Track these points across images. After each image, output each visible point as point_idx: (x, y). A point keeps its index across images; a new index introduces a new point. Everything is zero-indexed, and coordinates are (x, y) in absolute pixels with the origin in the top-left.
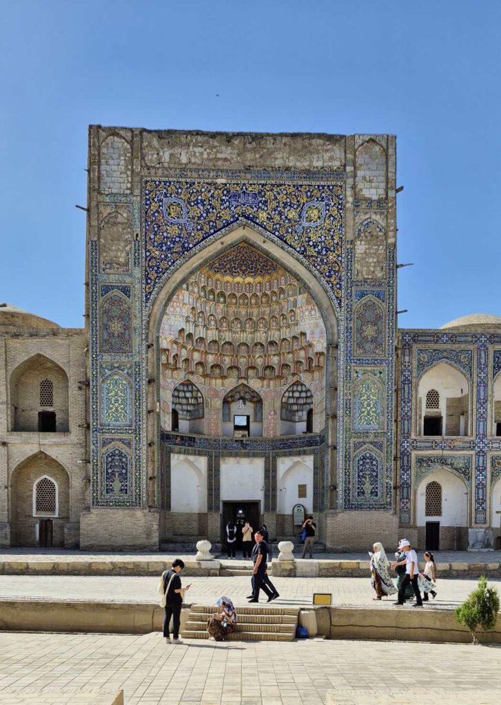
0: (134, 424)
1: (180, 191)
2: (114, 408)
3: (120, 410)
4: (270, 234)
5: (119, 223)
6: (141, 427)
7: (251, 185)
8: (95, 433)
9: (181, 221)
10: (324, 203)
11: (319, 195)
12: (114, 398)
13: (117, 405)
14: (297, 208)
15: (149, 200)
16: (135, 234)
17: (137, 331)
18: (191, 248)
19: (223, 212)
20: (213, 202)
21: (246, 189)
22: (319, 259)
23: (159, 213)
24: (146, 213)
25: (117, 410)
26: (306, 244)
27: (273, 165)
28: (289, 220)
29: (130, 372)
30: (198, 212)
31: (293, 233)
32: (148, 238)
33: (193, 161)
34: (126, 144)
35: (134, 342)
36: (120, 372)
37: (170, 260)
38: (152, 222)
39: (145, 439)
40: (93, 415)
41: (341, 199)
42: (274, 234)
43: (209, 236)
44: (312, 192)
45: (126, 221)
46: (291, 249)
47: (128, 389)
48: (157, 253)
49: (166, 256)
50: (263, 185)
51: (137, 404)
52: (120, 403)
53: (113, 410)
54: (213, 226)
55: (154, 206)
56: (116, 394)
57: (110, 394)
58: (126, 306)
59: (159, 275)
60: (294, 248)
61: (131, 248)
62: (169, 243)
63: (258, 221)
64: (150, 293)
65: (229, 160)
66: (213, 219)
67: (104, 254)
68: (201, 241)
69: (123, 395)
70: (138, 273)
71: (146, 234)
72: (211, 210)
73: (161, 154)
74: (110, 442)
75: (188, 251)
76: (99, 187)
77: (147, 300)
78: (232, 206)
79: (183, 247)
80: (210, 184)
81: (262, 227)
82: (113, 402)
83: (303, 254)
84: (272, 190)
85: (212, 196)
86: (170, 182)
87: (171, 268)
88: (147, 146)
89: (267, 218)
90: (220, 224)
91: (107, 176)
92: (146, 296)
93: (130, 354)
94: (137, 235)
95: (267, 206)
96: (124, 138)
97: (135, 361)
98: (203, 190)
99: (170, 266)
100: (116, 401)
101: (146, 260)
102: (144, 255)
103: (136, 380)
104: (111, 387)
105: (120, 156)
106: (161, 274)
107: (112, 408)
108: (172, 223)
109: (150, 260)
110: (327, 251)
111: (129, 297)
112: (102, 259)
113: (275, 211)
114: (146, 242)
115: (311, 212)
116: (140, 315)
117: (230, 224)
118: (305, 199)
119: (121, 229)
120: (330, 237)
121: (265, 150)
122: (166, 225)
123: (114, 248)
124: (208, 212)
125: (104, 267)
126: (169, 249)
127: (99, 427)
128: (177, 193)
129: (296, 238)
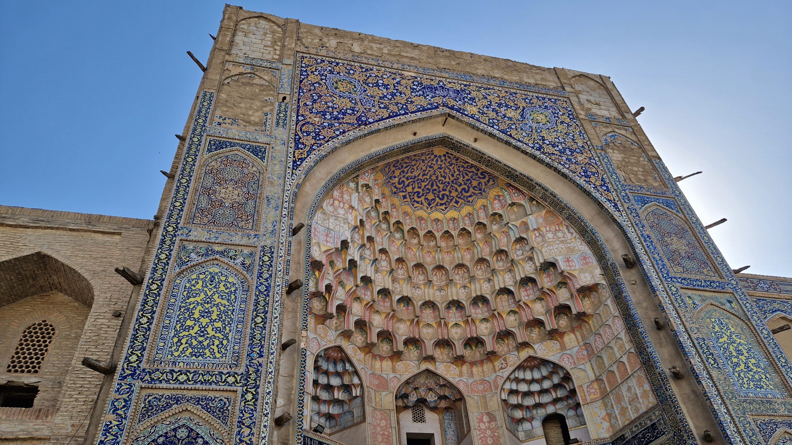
0: (245, 362)
1: (352, 72)
2: (197, 328)
3: (212, 333)
4: (486, 126)
5: (256, 84)
6: (263, 369)
7: (450, 82)
8: (129, 379)
9: (354, 96)
10: (550, 111)
11: (541, 103)
12: (200, 307)
13: (204, 321)
14: (516, 110)
15: (306, 71)
16: (281, 97)
17: (273, 202)
18: (370, 123)
19: (416, 98)
20: (400, 88)
21: (445, 85)
22: (564, 158)
23: (320, 84)
24: (301, 82)
25: (203, 332)
26: (541, 142)
27: (474, 72)
28: (508, 118)
29: (248, 262)
30: (380, 93)
31: (519, 130)
32: (301, 104)
33: (369, 52)
34: (276, 27)
35: (263, 216)
36: (226, 260)
37: (338, 130)
38: (310, 90)
39: (269, 399)
40: (135, 337)
41: (570, 111)
42: (492, 127)
43: (397, 115)
44: (531, 99)
45: (267, 84)
46: (521, 144)
47: (239, 293)
48: (317, 119)
49: (331, 126)
50: (465, 85)
51: (259, 320)
52: (214, 317)
53: (192, 332)
54: (403, 107)
55: (312, 78)
56: (209, 300)
57: (192, 300)
58: (254, 169)
59: (318, 142)
60: (526, 144)
61: (272, 110)
62: (335, 113)
63: (466, 113)
64: (302, 160)
65: (418, 60)
66: (403, 102)
67: (224, 109)
68: (386, 119)
69: (225, 302)
70: (282, 133)
71: (299, 99)
72: (398, 94)
73: (325, 40)
74: (169, 406)
75: (366, 125)
76: (230, 50)
77: (295, 166)
78: (428, 95)
79: (359, 119)
80: (395, 74)
81: (473, 118)
82: (196, 315)
83: (540, 150)
84: (478, 91)
85: (397, 83)
86: (338, 64)
87: (339, 137)
88: (306, 32)
89: (479, 112)
90: (411, 108)
91: (244, 45)
92: (294, 162)
93: (252, 233)
94: (284, 98)
95: (475, 102)
96: (274, 22)
97: (263, 244)
98: (385, 76)
99: (338, 135)
100: (206, 313)
101: (297, 124)
102: (294, 118)
103: (260, 275)
104: (199, 286)
105: (265, 34)
106: (322, 141)
107: (190, 328)
108: (340, 96)
109: (304, 125)
110: (572, 153)
111: (262, 158)
112: (218, 113)
113: (487, 107)
114: (299, 106)
115: (535, 115)
116: (281, 181)
117: (427, 110)
118: (525, 105)
119: (257, 90)
120: (571, 140)
121: (461, 60)
122: (331, 96)
123: (243, 105)
124: (393, 95)
125: (221, 120)
126: (336, 118)
127: (143, 365)
128: (349, 73)
129: (524, 134)
